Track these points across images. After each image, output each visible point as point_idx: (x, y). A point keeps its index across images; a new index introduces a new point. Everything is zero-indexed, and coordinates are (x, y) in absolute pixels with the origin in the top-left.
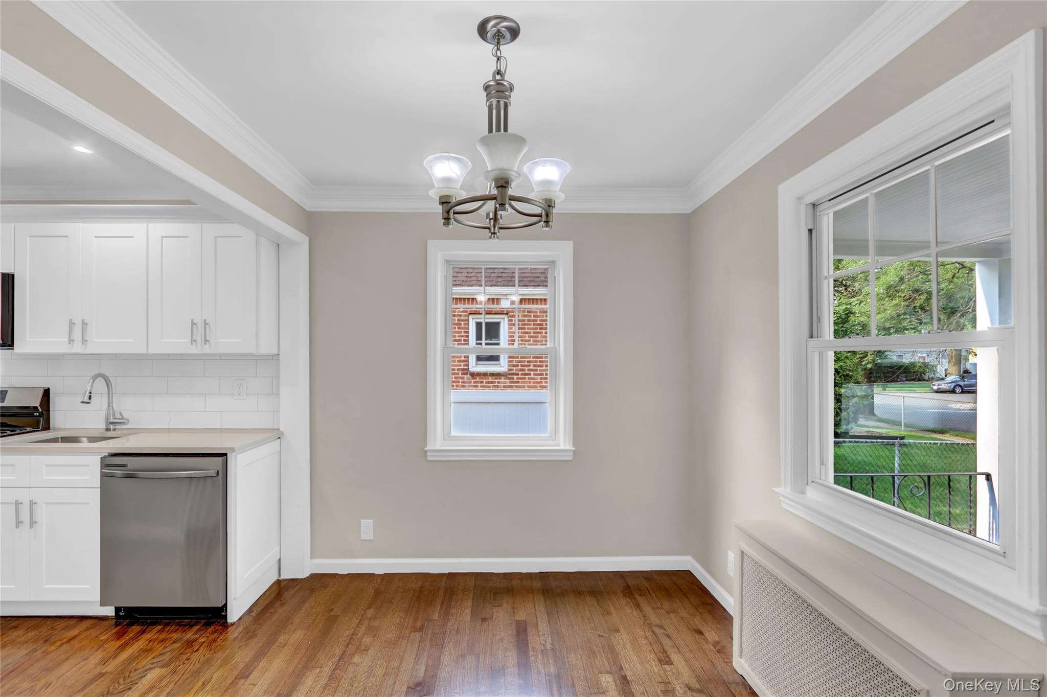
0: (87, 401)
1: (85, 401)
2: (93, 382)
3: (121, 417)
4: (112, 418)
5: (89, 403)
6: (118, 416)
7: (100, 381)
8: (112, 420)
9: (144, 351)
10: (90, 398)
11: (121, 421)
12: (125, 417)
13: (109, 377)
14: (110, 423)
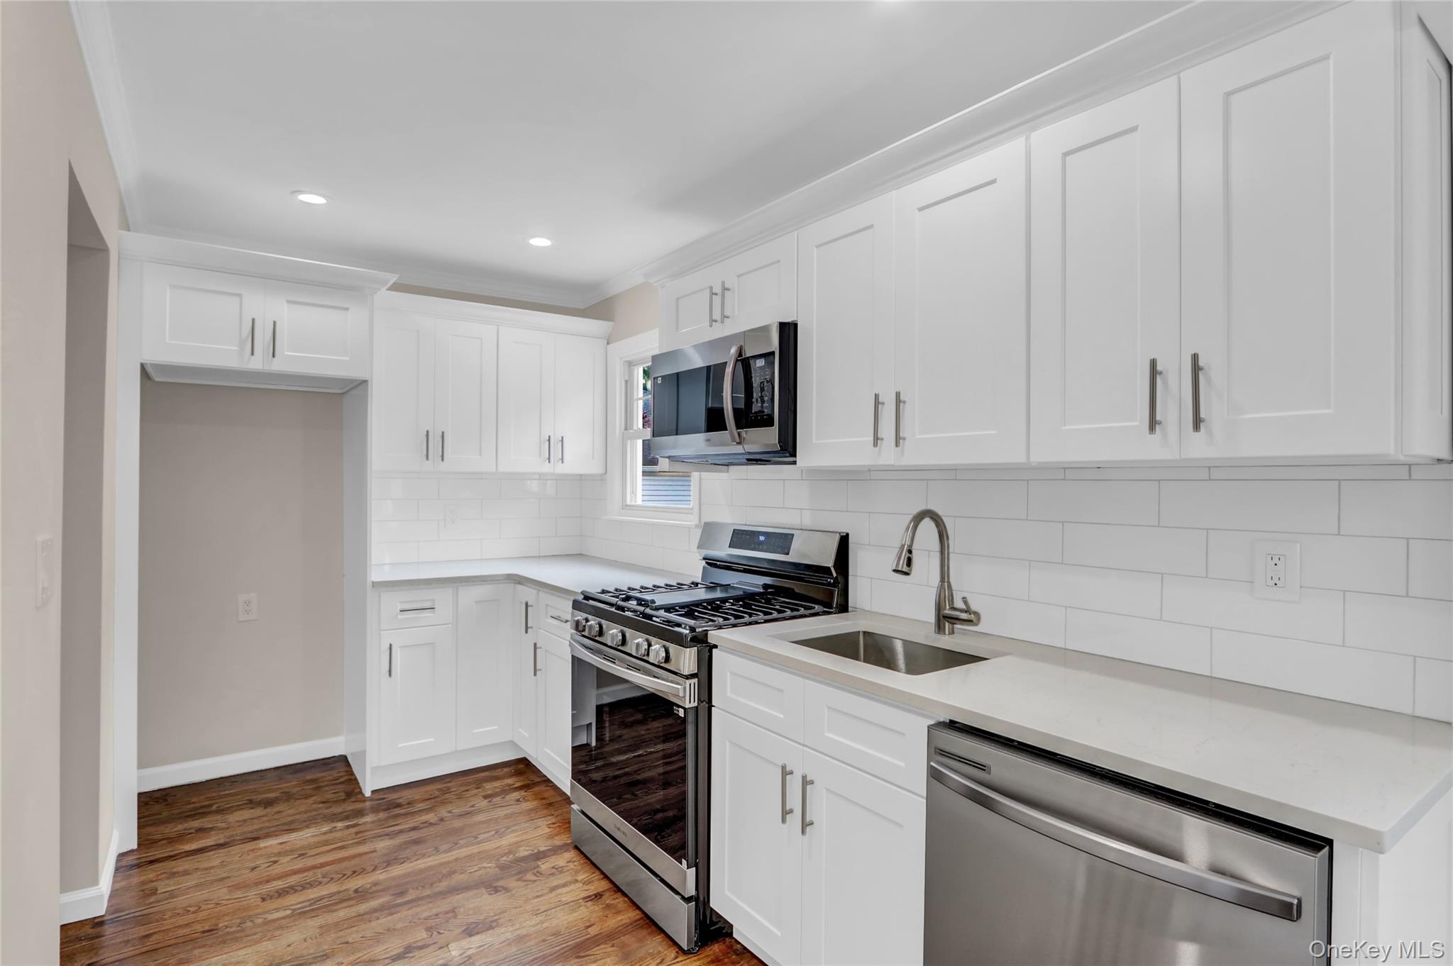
0: (904, 570)
1: (900, 569)
2: (915, 527)
3: (963, 607)
4: (948, 607)
5: (907, 574)
6: (959, 604)
7: (927, 525)
8: (948, 612)
9: (1020, 458)
10: (909, 562)
11: (964, 616)
12: (974, 607)
13: (943, 518)
14: (944, 617)
